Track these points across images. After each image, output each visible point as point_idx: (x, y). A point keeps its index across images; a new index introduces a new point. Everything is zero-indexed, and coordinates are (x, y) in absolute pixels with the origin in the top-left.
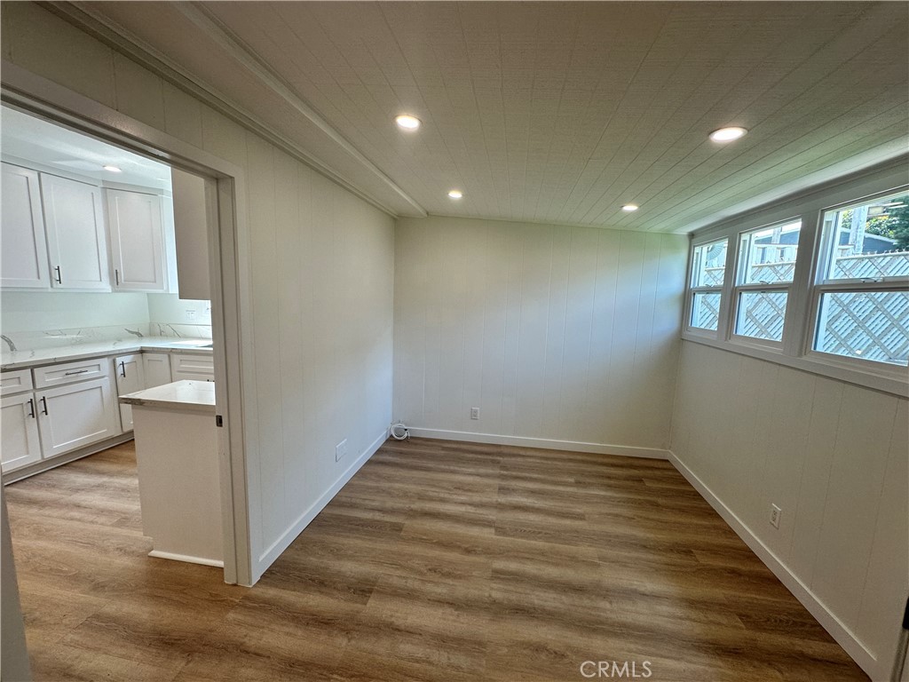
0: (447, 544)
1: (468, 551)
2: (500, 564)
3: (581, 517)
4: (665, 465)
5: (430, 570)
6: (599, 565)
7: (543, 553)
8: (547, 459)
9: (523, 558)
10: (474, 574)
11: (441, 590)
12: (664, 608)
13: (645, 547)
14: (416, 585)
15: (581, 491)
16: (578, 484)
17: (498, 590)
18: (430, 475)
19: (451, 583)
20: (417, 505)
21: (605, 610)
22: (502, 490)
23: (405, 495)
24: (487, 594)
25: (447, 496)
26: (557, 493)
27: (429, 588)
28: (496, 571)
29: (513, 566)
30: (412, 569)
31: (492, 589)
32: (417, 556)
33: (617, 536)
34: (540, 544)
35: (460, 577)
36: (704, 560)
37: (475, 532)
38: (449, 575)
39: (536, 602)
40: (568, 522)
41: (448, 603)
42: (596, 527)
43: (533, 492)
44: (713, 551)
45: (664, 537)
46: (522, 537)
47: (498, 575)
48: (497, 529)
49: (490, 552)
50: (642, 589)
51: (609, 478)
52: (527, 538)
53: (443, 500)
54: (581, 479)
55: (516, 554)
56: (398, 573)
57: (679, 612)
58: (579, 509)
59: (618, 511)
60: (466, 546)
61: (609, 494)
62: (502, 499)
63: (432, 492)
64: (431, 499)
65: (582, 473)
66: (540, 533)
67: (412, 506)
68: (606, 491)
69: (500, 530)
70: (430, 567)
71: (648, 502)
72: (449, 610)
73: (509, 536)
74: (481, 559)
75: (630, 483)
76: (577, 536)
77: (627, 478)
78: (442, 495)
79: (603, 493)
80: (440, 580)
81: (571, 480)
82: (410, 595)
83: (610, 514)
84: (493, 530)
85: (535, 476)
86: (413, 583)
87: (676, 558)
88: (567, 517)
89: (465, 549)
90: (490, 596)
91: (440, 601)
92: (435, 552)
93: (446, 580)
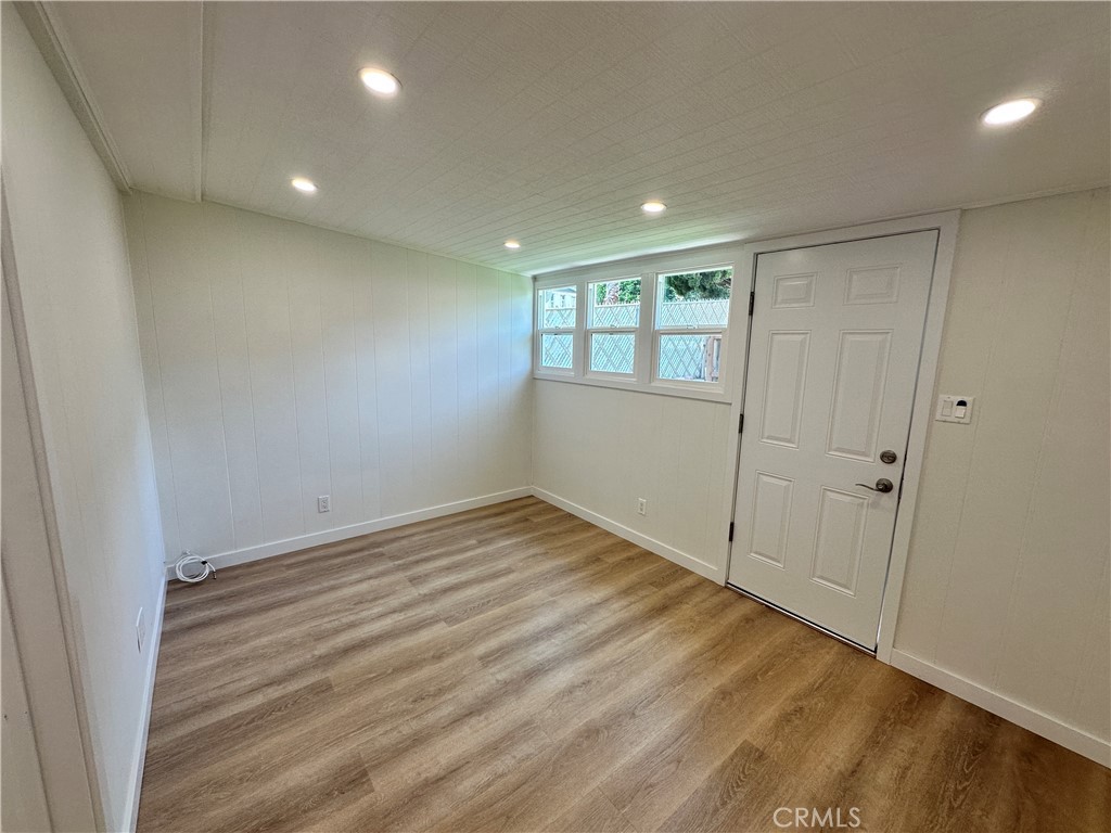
0: (410, 664)
1: (438, 657)
2: (481, 649)
3: (509, 571)
4: (531, 501)
5: (415, 701)
6: (554, 602)
7: (507, 617)
8: (432, 531)
9: (495, 631)
10: (464, 672)
11: (446, 710)
12: (616, 606)
13: (572, 570)
14: (415, 725)
15: (490, 548)
16: (481, 543)
17: (500, 671)
18: (303, 606)
19: (450, 697)
20: (322, 649)
21: (586, 631)
22: (414, 581)
23: (290, 646)
24: (494, 682)
25: (352, 618)
26: (471, 559)
27: (431, 718)
28: (481, 658)
29: (493, 643)
30: (393, 716)
31: (494, 674)
32: (384, 699)
33: (549, 572)
34: (498, 611)
35: (453, 686)
36: (611, 560)
37: (424, 636)
38: (440, 692)
39: (538, 659)
40: (503, 580)
41: (467, 715)
42: (527, 573)
43: (448, 569)
44: (610, 550)
45: (573, 558)
46: (477, 614)
47: (487, 660)
48: (445, 620)
49: (460, 645)
50: (594, 601)
51: (502, 527)
52: (481, 612)
53: (352, 625)
54: (481, 537)
55: (485, 632)
56: (380, 730)
57: (624, 602)
58: (502, 564)
59: (532, 551)
60: (432, 653)
61: (514, 540)
62: (424, 589)
63: (326, 624)
64: (337, 631)
65: (477, 532)
66: (488, 602)
67: (316, 653)
68: (509, 539)
69: (450, 619)
70: (411, 699)
71: (546, 535)
72: (473, 720)
73: (462, 621)
74: (459, 656)
75: (522, 525)
76: (519, 589)
77: (517, 522)
78: (344, 620)
79: (508, 542)
80: (437, 703)
81: (473, 542)
82: (418, 740)
83: (529, 557)
84: (443, 624)
85: (435, 552)
86: (408, 728)
87: (594, 568)
88: (499, 576)
89: (433, 657)
90: (498, 681)
91: (457, 721)
92: (403, 682)
93: (443, 698)
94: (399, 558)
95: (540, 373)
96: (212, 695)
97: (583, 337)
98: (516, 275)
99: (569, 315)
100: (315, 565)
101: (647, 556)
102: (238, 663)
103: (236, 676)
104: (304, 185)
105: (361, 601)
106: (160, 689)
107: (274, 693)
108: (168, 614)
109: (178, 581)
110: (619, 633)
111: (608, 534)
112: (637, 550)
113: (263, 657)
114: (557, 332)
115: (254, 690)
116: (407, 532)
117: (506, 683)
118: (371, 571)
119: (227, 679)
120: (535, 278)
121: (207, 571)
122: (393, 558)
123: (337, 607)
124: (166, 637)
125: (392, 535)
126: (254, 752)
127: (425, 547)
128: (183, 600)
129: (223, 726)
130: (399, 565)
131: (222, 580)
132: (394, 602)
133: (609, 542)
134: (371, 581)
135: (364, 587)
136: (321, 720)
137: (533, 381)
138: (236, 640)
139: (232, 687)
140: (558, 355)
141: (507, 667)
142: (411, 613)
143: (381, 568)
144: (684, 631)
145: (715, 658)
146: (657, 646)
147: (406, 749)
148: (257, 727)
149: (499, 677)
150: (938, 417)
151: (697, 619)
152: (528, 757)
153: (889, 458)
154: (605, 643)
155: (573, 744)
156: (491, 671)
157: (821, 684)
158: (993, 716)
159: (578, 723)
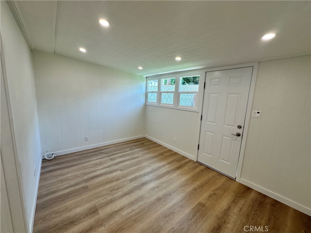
0: (110, 182)
1: (118, 180)
2: (130, 178)
3: (138, 157)
4: (145, 139)
5: (111, 191)
6: (150, 165)
7: (137, 169)
8: (117, 146)
9: (133, 173)
10: (125, 184)
11: (120, 193)
12: (167, 167)
13: (155, 157)
14: (111, 197)
15: (133, 151)
16: (130, 150)
17: (135, 183)
18: (80, 166)
19: (121, 190)
20: (86, 177)
21: (158, 173)
22: (112, 160)
23: (77, 176)
24: (133, 186)
25: (94, 169)
26: (128, 154)
27: (115, 195)
28: (130, 180)
29: (133, 176)
30: (105, 195)
31: (133, 184)
32: (103, 191)
33: (149, 158)
34: (134, 168)
35: (122, 187)
36: (166, 154)
37: (114, 174)
38: (118, 189)
39: (145, 180)
40: (136, 160)
41: (125, 195)
42: (143, 158)
43: (121, 157)
44: (166, 152)
45: (156, 154)
46: (129, 169)
47: (131, 181)
48: (120, 170)
49: (124, 176)
50: (161, 165)
51: (136, 146)
52: (130, 168)
53: (94, 171)
54: (130, 148)
55: (131, 173)
56: (101, 199)
57: (169, 166)
58: (136, 156)
59: (144, 152)
60: (116, 179)
61: (140, 149)
62: (114, 162)
63: (87, 171)
64: (90, 173)
65: (129, 147)
66: (132, 165)
67: (84, 178)
69: (121, 170)
71: (149, 148)
72: (127, 196)
73: (125, 170)
74: (123, 179)
75: (142, 145)
76: (140, 162)
77: (141, 144)
78: (92, 170)
79: (138, 150)
80: (117, 192)
81: (128, 149)
82: (112, 201)
83: (143, 154)
84: (119, 171)
85: (118, 152)
86: (109, 198)
87: (162, 157)
89: (116, 180)
90: (134, 186)
91: (122, 196)
92: (108, 186)
93: (119, 190)
94: (108, 154)
95: (148, 103)
96: (55, 189)
97: (160, 93)
98: (141, 76)
99: (156, 88)
100: (84, 155)
101: (176, 154)
102: (62, 181)
103: (62, 184)
104: (83, 50)
105: (96, 165)
106: (40, 188)
107: (72, 189)
108: (42, 168)
109: (45, 159)
110: (167, 174)
111: (165, 148)
112: (173, 152)
113: (69, 179)
114: (153, 92)
115: (67, 188)
116: (110, 147)
117: (136, 186)
118: (100, 157)
119: (59, 185)
120: (147, 77)
121: (53, 156)
122: (106, 153)
123: (90, 166)
124: (42, 174)
125: (106, 147)
126: (67, 204)
127: (115, 151)
128: (47, 164)
129: (58, 197)
130: (108, 156)
131: (58, 159)
132: (106, 165)
133: (165, 150)
134: (100, 160)
135: (98, 161)
136: (85, 196)
137: (146, 106)
138: (62, 175)
139: (60, 187)
140: (153, 99)
141: (136, 183)
142: (110, 168)
143: (102, 156)
144: (185, 173)
145: (193, 180)
146: (177, 177)
147: (109, 203)
148: (67, 198)
149: (134, 185)
150: (252, 116)
151: (189, 170)
152: (142, 205)
153: (240, 127)
154: (164, 176)
155: (154, 202)
156: (132, 183)
157: (221, 187)
158: (265, 195)
159: (155, 197)
